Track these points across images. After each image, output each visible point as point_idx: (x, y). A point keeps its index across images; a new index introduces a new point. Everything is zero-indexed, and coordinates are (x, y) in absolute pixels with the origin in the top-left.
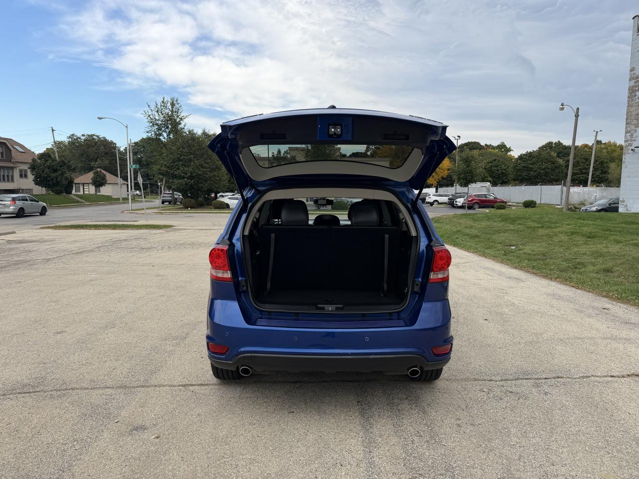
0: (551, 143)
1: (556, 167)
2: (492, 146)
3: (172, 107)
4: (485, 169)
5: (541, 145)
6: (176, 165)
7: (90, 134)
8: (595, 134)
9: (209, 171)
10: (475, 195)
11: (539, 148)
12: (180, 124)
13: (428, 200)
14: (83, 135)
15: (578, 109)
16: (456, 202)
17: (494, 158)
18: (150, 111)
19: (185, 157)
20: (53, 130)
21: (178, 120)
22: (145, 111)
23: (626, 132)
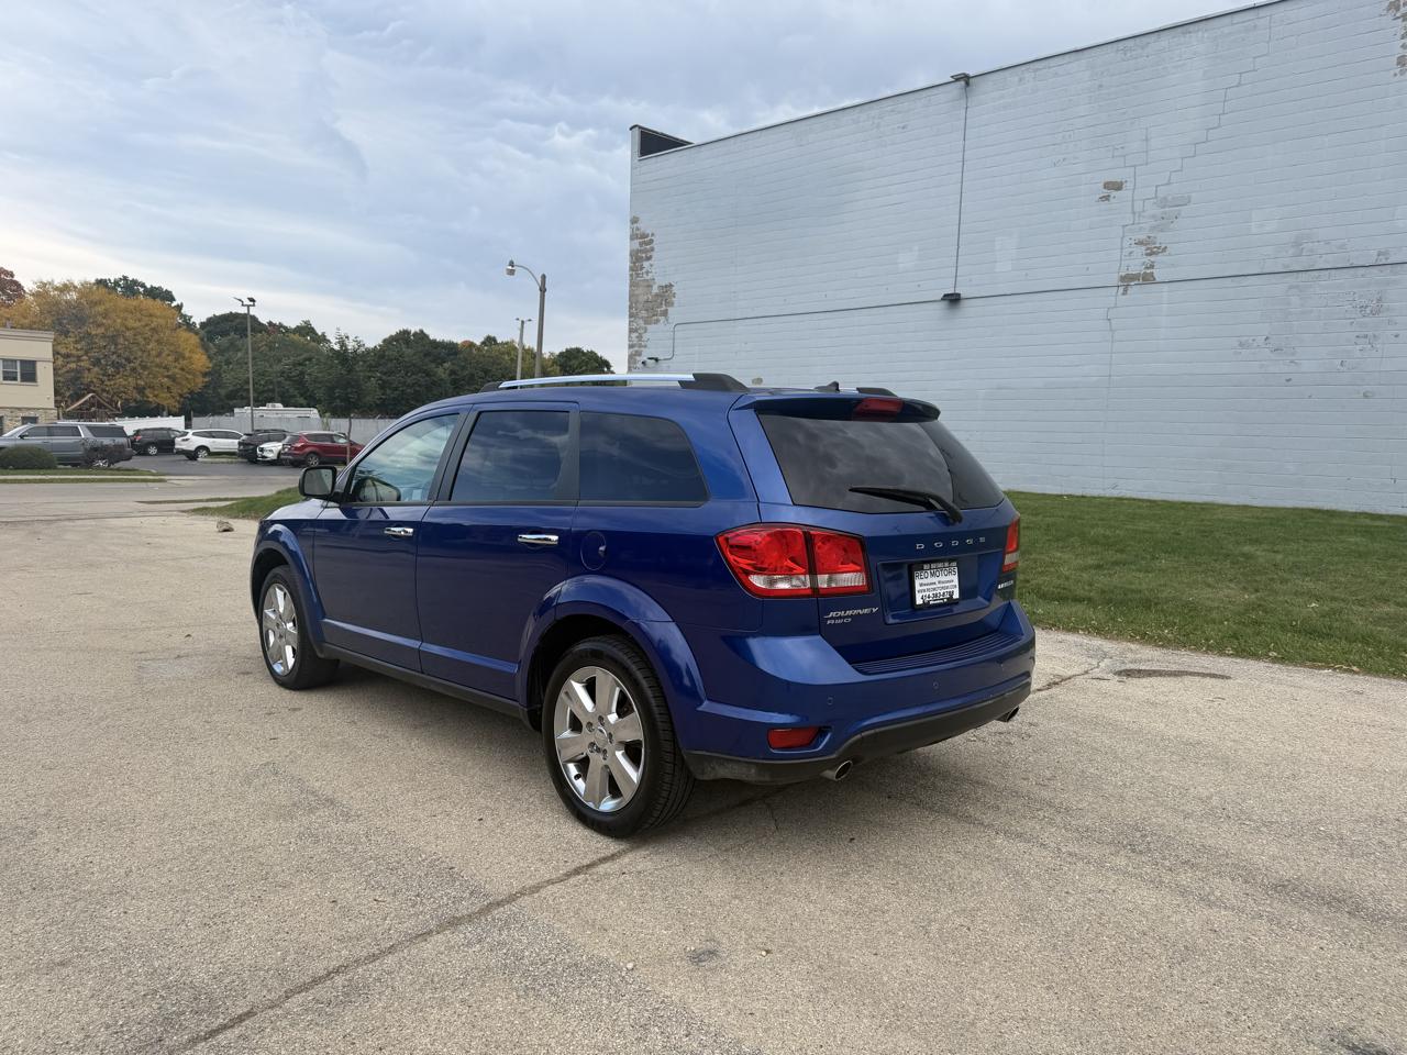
0: (406, 333)
1: (434, 383)
2: (285, 328)
4: (289, 378)
5: (387, 336)
10: (308, 436)
11: (384, 341)
13: (180, 444)
16: (262, 450)
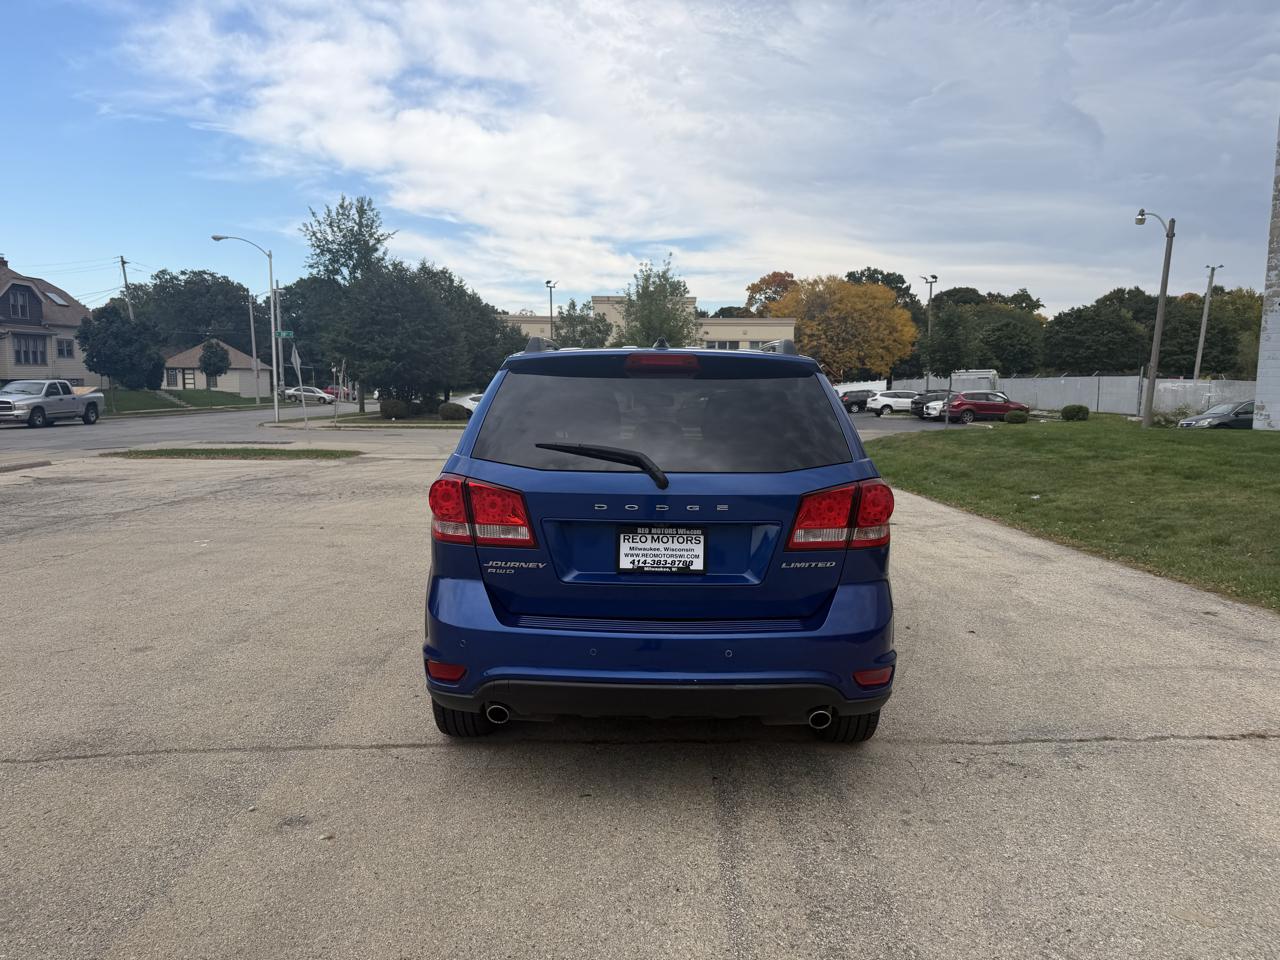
0: (1120, 291)
1: (1131, 339)
2: (1003, 297)
3: (361, 217)
4: (987, 343)
5: (1100, 296)
6: (369, 332)
7: (196, 270)
8: (1209, 274)
9: (432, 345)
10: (965, 396)
11: (1097, 302)
12: (377, 250)
13: (871, 404)
14: (183, 273)
15: (1173, 222)
16: (928, 408)
17: (1004, 321)
18: (315, 224)
19: (386, 317)
20: (124, 263)
21: (372, 242)
22: (305, 225)
23: (1270, 269)
